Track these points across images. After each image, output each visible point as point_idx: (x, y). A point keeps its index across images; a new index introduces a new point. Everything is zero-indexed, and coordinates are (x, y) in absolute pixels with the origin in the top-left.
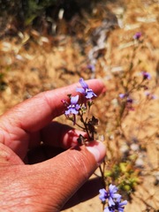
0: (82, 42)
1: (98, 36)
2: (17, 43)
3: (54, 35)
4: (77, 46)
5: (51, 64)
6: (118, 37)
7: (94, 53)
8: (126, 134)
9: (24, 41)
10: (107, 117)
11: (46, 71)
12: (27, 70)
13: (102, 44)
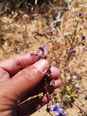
0: (47, 18)
2: (11, 18)
3: (32, 13)
4: (44, 20)
5: (30, 29)
6: (68, 15)
7: (54, 24)
8: (70, 70)
10: (60, 60)
11: (27, 34)
12: (16, 33)
13: (58, 19)
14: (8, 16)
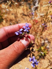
0: (30, 4)
1: (36, 2)
2: (7, 5)
3: (20, 2)
4: (28, 6)
5: (19, 12)
6: (43, 3)
7: (34, 8)
8: (44, 37)
9: (9, 4)
10: (38, 31)
11: (17, 15)
12: (10, 14)
13: (37, 5)
14: (5, 4)
